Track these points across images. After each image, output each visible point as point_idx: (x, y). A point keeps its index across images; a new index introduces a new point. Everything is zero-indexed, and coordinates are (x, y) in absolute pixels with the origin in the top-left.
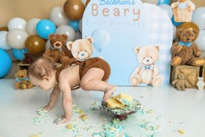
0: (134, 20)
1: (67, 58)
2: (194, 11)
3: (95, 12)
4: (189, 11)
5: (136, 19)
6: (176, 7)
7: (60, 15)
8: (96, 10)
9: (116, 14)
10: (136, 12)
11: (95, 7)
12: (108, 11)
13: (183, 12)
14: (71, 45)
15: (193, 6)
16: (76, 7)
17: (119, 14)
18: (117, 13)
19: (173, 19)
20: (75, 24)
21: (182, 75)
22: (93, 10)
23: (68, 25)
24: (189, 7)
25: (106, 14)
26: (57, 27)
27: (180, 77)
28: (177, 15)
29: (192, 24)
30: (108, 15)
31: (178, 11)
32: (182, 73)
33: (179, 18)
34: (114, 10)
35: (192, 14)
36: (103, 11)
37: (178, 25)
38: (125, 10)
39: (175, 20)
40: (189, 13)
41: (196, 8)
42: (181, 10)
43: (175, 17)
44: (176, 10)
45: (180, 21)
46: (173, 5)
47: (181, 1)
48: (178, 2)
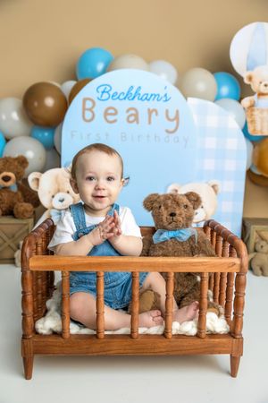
0: (167, 131)
1: (29, 206)
3: (88, 115)
5: (172, 129)
6: (252, 106)
7: (15, 116)
8: (90, 110)
9: (132, 118)
10: (172, 115)
11: (89, 104)
12: (116, 113)
13: (265, 115)
14: (38, 180)
16: (49, 102)
17: (137, 120)
18: (134, 117)
19: (245, 130)
20: (46, 134)
21: (263, 243)
22: (84, 109)
23: (31, 135)
25: (110, 118)
26: (7, 140)
27: (258, 247)
28: (253, 121)
30: (115, 121)
31: (256, 113)
32: (263, 239)
33: (258, 128)
34: (128, 111)
36: (106, 114)
37: (256, 141)
38: (150, 112)
39: (250, 131)
42: (262, 111)
43: (249, 125)
44: (253, 110)
45: (259, 134)
46: (246, 101)
47: (261, 94)
48: (256, 96)
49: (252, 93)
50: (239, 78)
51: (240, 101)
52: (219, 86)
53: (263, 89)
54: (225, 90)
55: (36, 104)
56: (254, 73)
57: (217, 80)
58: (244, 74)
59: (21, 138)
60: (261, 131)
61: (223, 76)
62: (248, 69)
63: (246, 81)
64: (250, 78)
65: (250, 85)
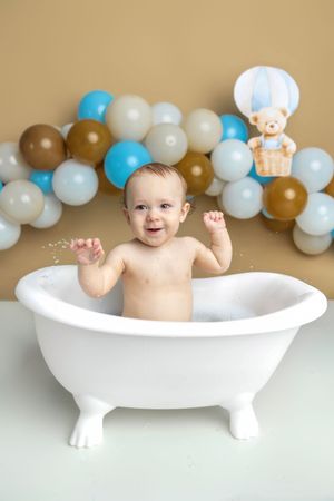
2: (294, 155)
4: (286, 154)
6: (259, 147)
7: (13, 160)
13: (273, 155)
15: (292, 147)
16: (47, 144)
20: (46, 178)
23: (30, 179)
24: (285, 147)
26: (4, 185)
28: (261, 162)
29: (293, 183)
31: (263, 153)
33: (267, 169)
35: (290, 160)
37: (265, 183)
39: (258, 170)
40: (284, 159)
41: (299, 148)
42: (270, 152)
43: (257, 166)
44: (260, 151)
45: (267, 175)
46: (253, 142)
47: (267, 135)
48: (262, 136)
49: (259, 134)
50: (245, 119)
51: (246, 142)
52: (225, 128)
53: (269, 130)
54: (232, 132)
55: (32, 146)
56: (260, 114)
57: (223, 122)
58: (250, 116)
59: (18, 182)
60: (270, 171)
61: (228, 118)
62: (253, 110)
63: (252, 122)
64: (256, 119)
65: (255, 127)
